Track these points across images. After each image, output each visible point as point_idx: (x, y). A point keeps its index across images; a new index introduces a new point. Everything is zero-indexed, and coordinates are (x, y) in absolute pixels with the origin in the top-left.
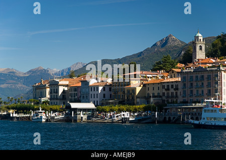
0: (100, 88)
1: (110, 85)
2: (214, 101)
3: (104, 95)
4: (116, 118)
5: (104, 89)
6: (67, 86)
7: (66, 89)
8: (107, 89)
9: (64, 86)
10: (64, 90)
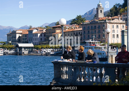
0: (39, 35)
1: (45, 33)
2: (92, 41)
3: (41, 39)
4: (43, 53)
5: (41, 35)
6: (21, 34)
7: (21, 35)
8: (43, 35)
9: (19, 34)
10: (19, 36)
